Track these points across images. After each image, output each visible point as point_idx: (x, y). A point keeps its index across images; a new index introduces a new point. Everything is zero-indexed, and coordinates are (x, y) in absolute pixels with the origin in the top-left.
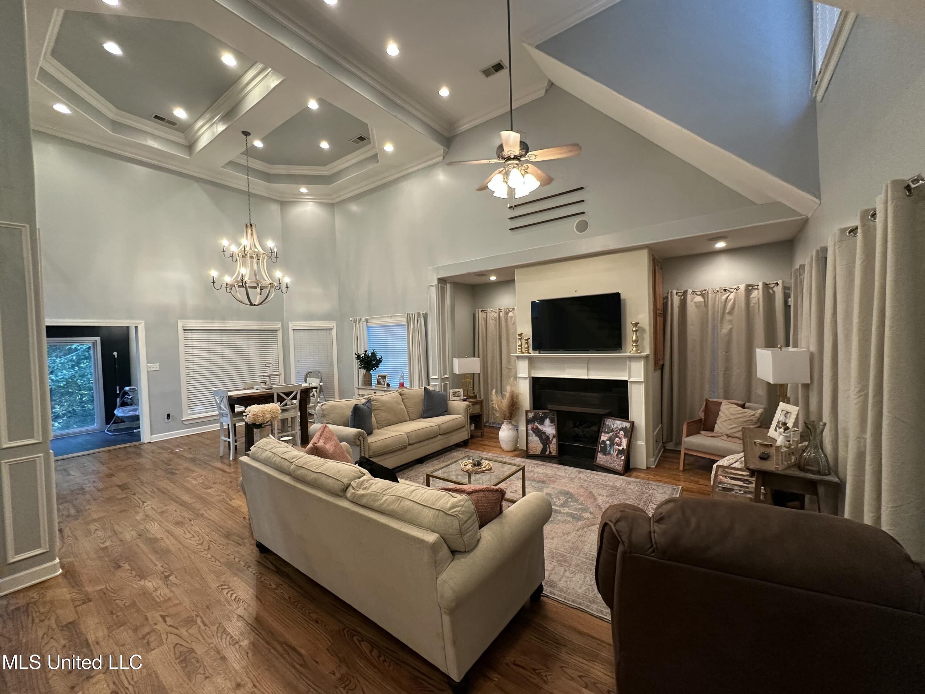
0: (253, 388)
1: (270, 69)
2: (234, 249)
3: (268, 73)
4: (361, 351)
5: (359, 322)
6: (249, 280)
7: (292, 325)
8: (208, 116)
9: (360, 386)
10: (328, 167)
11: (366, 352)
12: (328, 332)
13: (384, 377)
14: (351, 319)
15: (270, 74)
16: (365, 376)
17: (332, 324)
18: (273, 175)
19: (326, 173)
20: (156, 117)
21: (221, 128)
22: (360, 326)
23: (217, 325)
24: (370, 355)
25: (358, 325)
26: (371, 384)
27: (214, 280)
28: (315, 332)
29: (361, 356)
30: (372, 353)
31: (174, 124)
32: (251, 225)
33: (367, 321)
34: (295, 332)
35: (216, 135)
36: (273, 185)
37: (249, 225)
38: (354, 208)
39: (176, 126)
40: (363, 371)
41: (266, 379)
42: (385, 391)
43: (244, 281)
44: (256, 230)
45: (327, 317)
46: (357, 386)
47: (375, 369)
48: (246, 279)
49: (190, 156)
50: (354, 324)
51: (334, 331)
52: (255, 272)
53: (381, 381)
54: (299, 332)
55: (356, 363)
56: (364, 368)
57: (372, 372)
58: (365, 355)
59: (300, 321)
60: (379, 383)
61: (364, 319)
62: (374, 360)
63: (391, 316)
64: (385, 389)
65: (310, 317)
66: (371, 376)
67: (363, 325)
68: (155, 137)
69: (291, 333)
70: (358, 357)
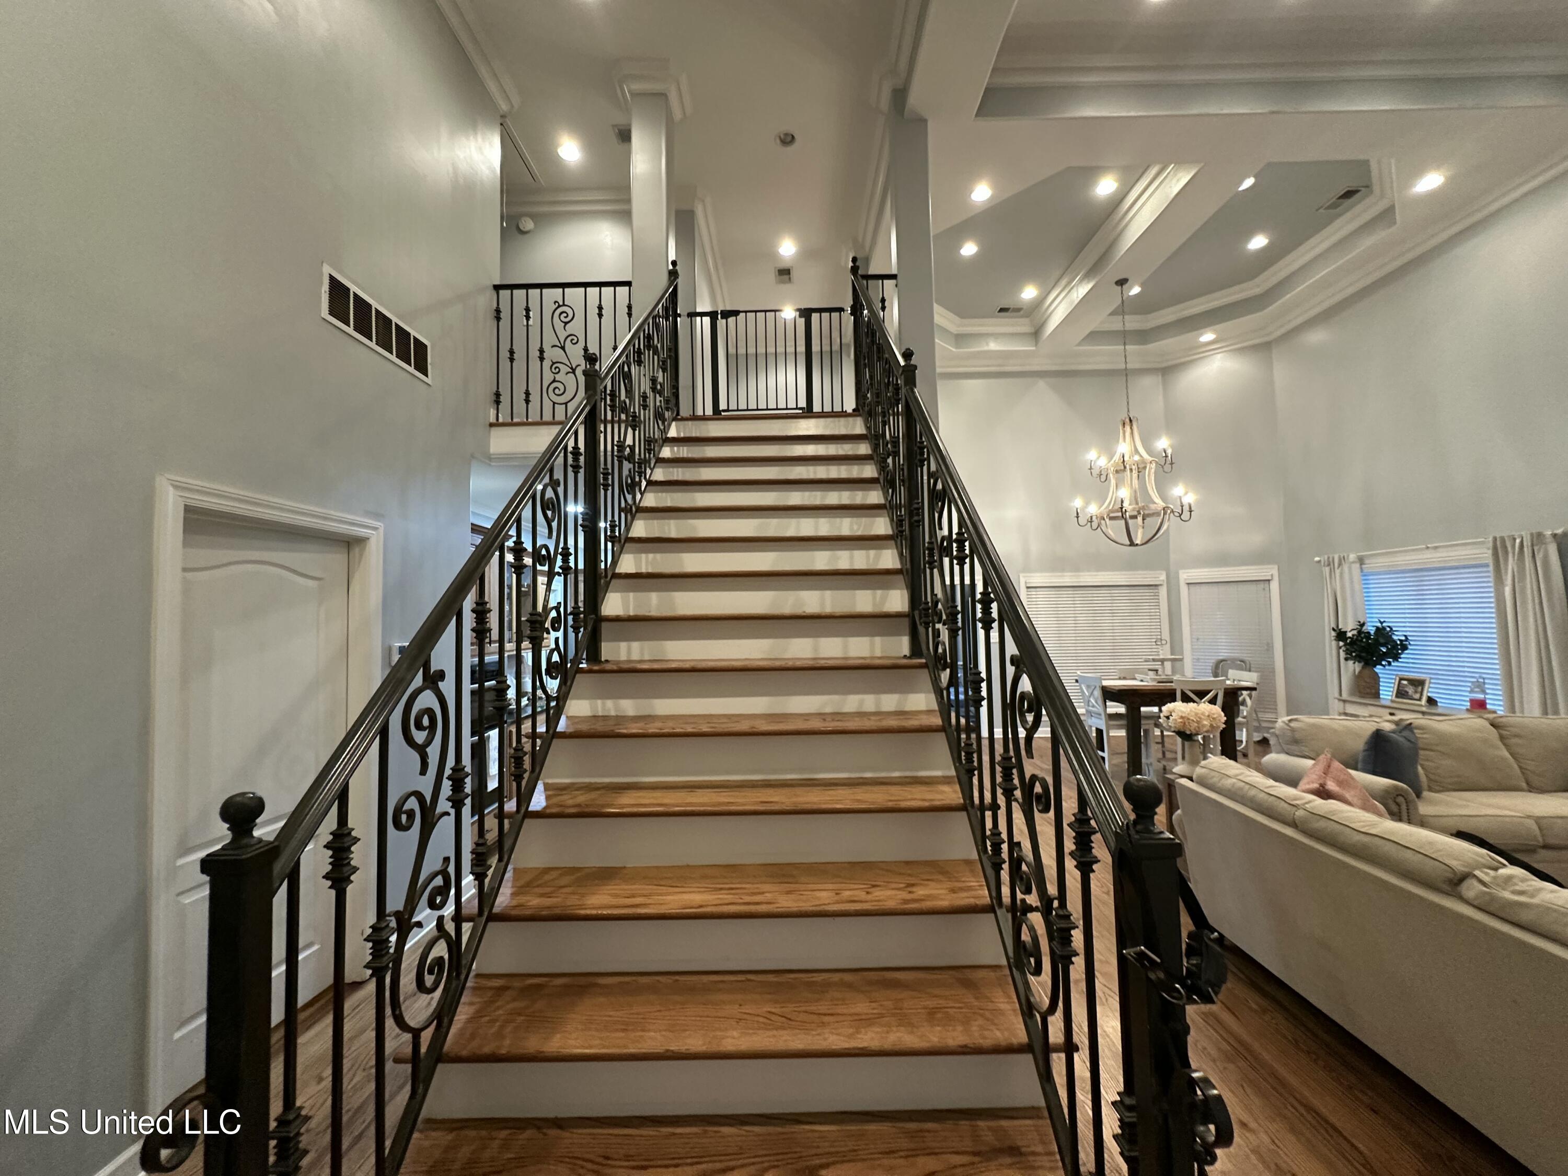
0: (1135, 679)
1: (1173, 165)
2: (1102, 462)
3: (1168, 174)
4: (1346, 623)
5: (1340, 564)
6: (1131, 507)
7: (1185, 575)
8: (1064, 282)
9: (1345, 696)
10: (1257, 280)
11: (1362, 625)
12: (1261, 586)
13: (1418, 684)
14: (1317, 559)
15: (1172, 173)
16: (1358, 678)
17: (1270, 571)
18: (1152, 329)
19: (1257, 291)
20: (1002, 310)
21: (1083, 289)
22: (1341, 574)
23: (1068, 579)
24: (1372, 632)
25: (1338, 572)
26: (1377, 695)
27: (1078, 514)
28: (1234, 586)
29: (1349, 635)
30: (1378, 628)
31: (1018, 310)
32: (1131, 421)
33: (1361, 561)
34: (1192, 587)
35: (1076, 302)
36: (1151, 347)
37: (1128, 420)
38: (1316, 337)
39: (1022, 312)
40: (1352, 667)
41: (1158, 666)
42: (1423, 713)
43: (1124, 510)
44: (1138, 427)
45: (1260, 558)
46: (1337, 695)
47: (1389, 663)
48: (1126, 505)
49: (1036, 345)
50: (1327, 569)
51: (1275, 586)
52: (1135, 492)
53: (1410, 690)
54: (1197, 587)
55: (1331, 648)
56: (1358, 658)
57: (1378, 669)
58: (1360, 632)
59: (1204, 567)
60: (1401, 693)
61: (1352, 557)
62: (1384, 645)
63: (1436, 548)
64: (1424, 709)
65: (1223, 560)
66: (1376, 678)
67: (1350, 568)
68: (996, 336)
69: (1184, 590)
70: (1341, 635)
